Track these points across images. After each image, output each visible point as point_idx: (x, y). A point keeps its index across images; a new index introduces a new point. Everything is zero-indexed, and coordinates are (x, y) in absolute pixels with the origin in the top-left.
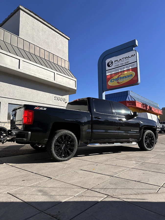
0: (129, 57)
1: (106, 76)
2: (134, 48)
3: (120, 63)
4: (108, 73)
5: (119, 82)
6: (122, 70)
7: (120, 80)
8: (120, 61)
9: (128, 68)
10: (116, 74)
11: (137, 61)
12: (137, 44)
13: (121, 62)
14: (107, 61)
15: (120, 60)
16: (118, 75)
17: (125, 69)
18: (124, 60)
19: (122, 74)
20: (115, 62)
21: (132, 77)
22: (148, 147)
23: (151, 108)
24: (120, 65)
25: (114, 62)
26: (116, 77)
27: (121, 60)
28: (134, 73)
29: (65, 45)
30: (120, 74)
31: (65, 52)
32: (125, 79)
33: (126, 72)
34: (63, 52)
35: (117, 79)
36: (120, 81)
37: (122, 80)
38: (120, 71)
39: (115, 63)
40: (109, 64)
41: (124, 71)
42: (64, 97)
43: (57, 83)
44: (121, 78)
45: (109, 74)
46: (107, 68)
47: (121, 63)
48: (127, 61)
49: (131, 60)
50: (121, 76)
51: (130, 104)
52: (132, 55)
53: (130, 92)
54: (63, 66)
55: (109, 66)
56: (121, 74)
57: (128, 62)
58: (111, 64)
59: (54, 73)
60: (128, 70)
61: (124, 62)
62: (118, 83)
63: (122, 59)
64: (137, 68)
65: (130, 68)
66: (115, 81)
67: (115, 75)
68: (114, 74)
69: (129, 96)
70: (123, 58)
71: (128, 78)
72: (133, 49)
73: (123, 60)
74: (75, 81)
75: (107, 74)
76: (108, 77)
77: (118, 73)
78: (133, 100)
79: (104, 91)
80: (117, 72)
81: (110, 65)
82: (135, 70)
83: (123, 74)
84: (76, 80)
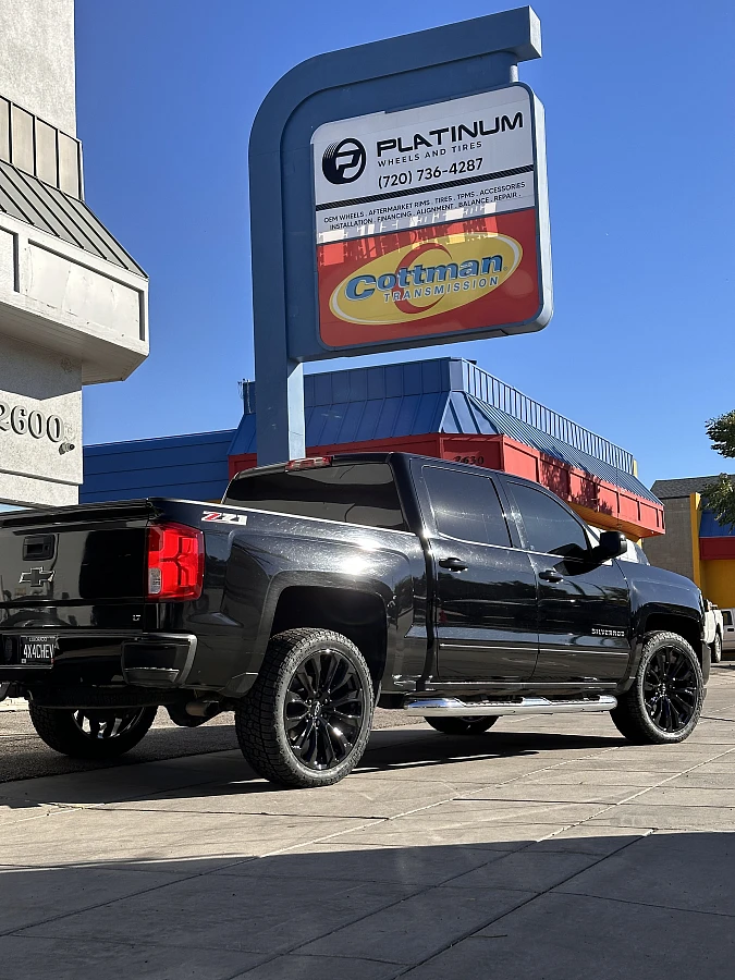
0: (478, 130)
1: (314, 249)
2: (515, 69)
3: (415, 166)
4: (333, 228)
5: (415, 301)
6: (434, 218)
7: (420, 287)
8: (413, 152)
9: (473, 211)
10: (389, 240)
11: (533, 168)
12: (536, 41)
13: (421, 160)
14: (325, 138)
15: (416, 144)
16: (401, 252)
17: (451, 215)
18: (449, 150)
19: (432, 246)
20: (380, 149)
21: (501, 277)
22: (662, 724)
23: (595, 485)
24: (416, 175)
25: (370, 150)
26: (389, 262)
27: (424, 142)
28: (514, 251)
29: (55, 13)
30: (415, 246)
31: (55, 64)
32: (450, 282)
33: (456, 238)
34: (46, 69)
35: (395, 281)
36: (418, 294)
37: (432, 286)
38: (414, 222)
39: (380, 159)
40: (340, 161)
41: (443, 228)
42: (54, 406)
43: (35, 309)
44: (424, 276)
45: (339, 235)
46: (324, 190)
47: (424, 163)
48: (466, 156)
49: (497, 152)
50: (427, 259)
51: (465, 460)
52: (505, 118)
53: (465, 365)
54: (46, 173)
55: (335, 175)
56: (423, 249)
57: (471, 165)
58: (354, 164)
59: (15, 235)
60: (475, 223)
61: (443, 163)
62: (405, 307)
63: (433, 139)
64: (534, 211)
65: (490, 208)
66: (383, 293)
67: (377, 246)
68: (372, 243)
69: (455, 397)
70: (439, 132)
71: (473, 279)
72: (508, 75)
73: (436, 147)
74: (141, 293)
75: (326, 236)
76: (331, 258)
77: (403, 236)
78: (486, 430)
79: (300, 359)
80: (396, 225)
81: (343, 167)
82: (521, 225)
83: (441, 247)
84: (143, 285)
